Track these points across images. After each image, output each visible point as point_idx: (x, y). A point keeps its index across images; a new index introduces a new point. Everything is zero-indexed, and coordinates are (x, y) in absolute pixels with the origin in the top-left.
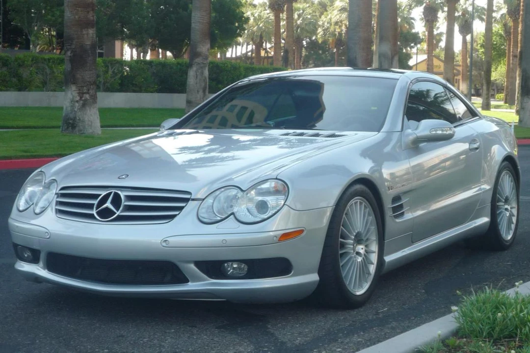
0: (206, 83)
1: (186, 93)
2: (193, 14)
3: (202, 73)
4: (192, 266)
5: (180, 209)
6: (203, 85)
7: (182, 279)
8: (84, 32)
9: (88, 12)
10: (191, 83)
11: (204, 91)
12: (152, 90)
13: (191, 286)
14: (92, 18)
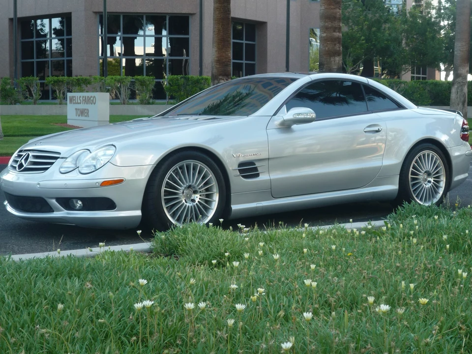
0: (465, 97)
1: (449, 105)
2: (455, 45)
3: (462, 90)
4: (54, 201)
5: (52, 164)
6: (463, 99)
7: (51, 210)
8: (332, 59)
9: (335, 44)
10: (453, 98)
11: (463, 104)
12: (426, 103)
13: (55, 214)
14: (338, 49)
